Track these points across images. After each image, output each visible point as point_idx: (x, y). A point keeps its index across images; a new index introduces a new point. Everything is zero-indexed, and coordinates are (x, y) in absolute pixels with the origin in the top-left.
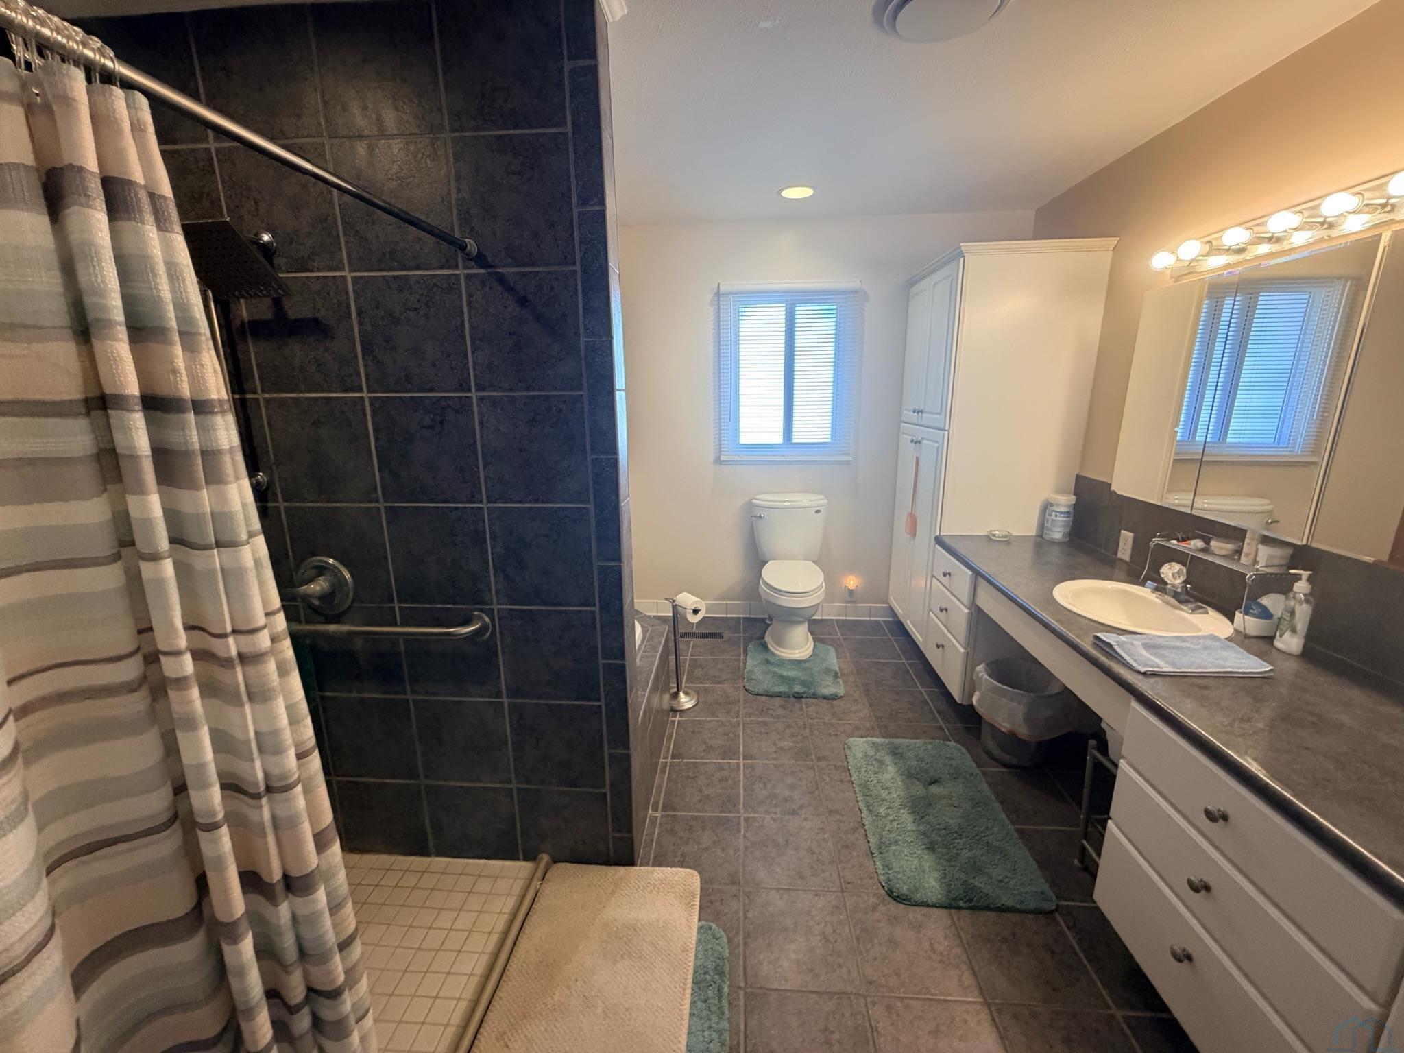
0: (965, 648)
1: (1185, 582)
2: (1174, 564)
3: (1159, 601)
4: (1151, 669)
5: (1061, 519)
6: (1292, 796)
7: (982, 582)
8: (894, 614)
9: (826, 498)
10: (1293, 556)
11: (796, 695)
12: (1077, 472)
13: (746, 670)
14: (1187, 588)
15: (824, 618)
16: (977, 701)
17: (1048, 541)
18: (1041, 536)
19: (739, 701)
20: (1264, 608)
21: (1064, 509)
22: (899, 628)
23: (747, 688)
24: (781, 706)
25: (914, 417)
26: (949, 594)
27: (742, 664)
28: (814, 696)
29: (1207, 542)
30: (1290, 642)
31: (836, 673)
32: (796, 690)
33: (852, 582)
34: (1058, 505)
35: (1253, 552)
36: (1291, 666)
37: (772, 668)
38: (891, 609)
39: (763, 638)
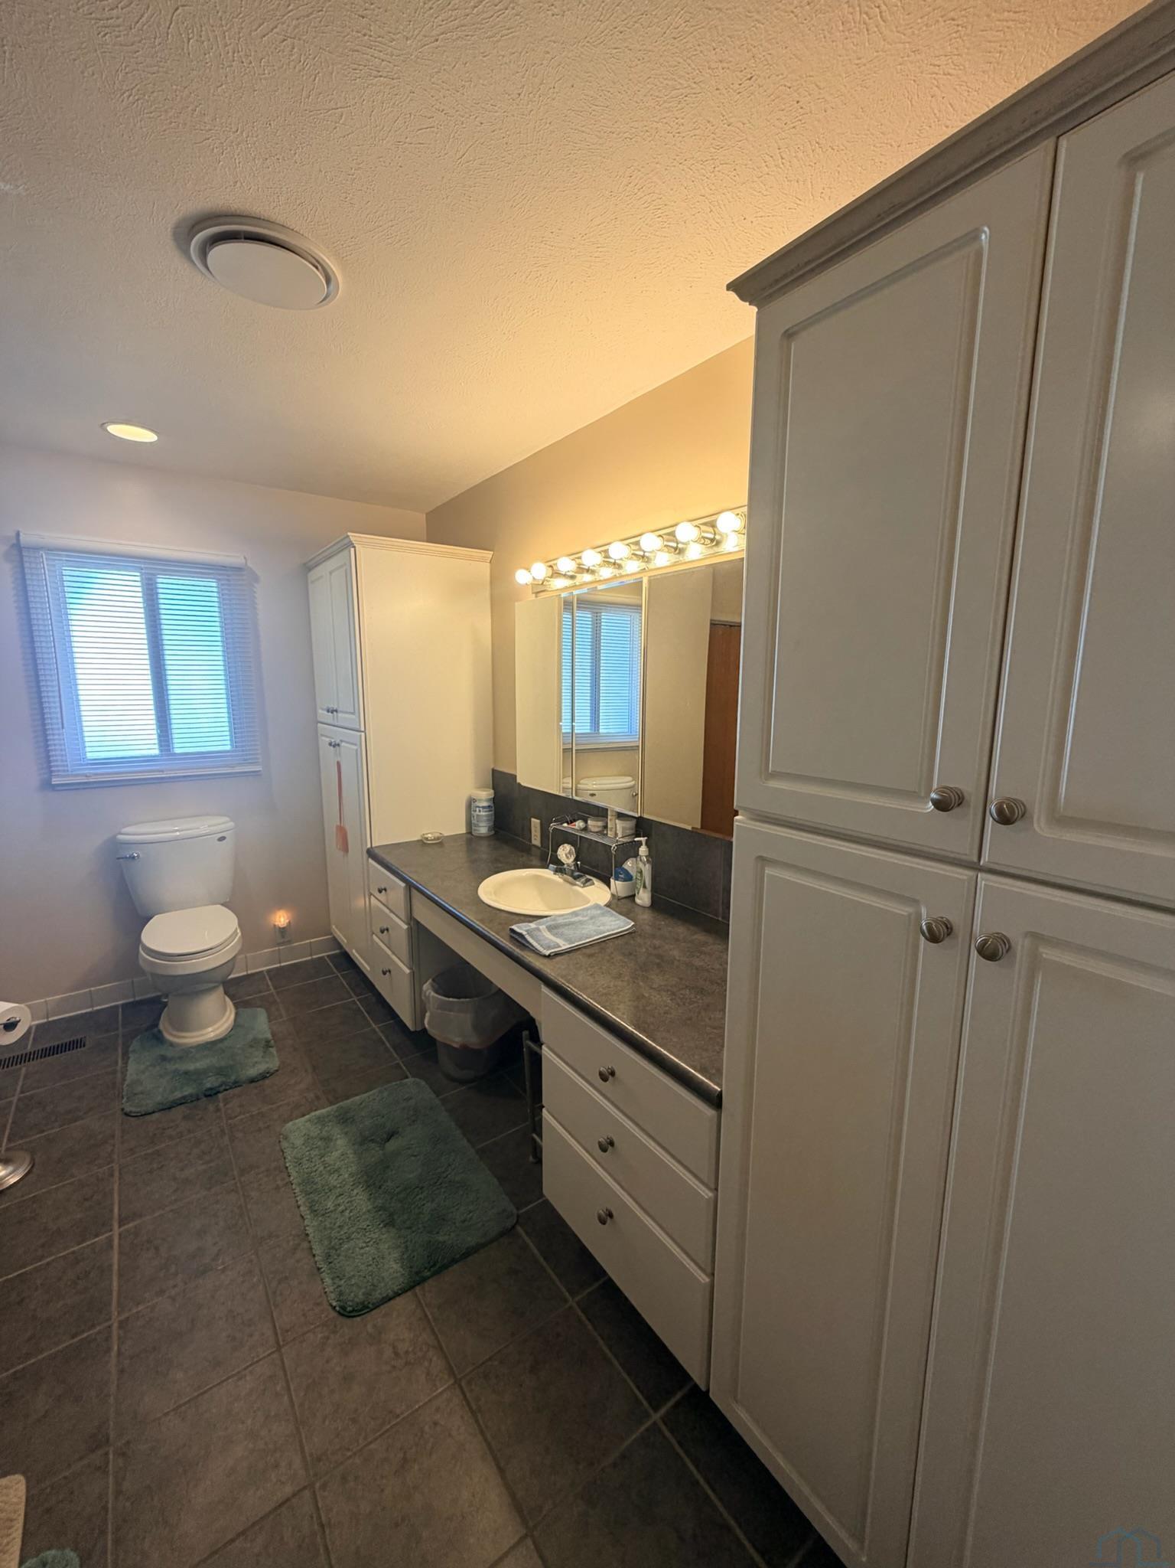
0: (410, 968)
1: (576, 860)
2: (566, 845)
3: (561, 880)
4: (553, 951)
5: (484, 814)
6: (646, 1037)
7: (414, 892)
8: (339, 946)
9: (232, 820)
10: (637, 826)
11: (208, 1093)
12: (492, 767)
13: (126, 1083)
14: (577, 865)
15: (249, 972)
16: (429, 1023)
17: (477, 837)
18: (470, 833)
19: (113, 1136)
20: (626, 872)
21: (485, 804)
22: (345, 960)
23: (127, 1109)
24: (185, 1118)
25: (328, 717)
26: (387, 911)
27: (119, 1075)
28: (237, 1084)
29: (586, 822)
30: (644, 898)
31: (268, 1041)
32: (208, 1085)
33: (281, 919)
34: (480, 800)
35: (614, 827)
36: (646, 916)
37: (171, 1067)
38: (335, 939)
39: (157, 1025)
